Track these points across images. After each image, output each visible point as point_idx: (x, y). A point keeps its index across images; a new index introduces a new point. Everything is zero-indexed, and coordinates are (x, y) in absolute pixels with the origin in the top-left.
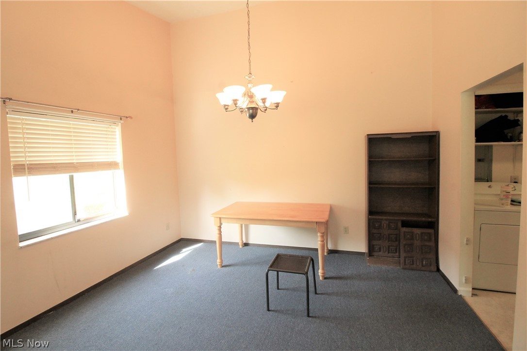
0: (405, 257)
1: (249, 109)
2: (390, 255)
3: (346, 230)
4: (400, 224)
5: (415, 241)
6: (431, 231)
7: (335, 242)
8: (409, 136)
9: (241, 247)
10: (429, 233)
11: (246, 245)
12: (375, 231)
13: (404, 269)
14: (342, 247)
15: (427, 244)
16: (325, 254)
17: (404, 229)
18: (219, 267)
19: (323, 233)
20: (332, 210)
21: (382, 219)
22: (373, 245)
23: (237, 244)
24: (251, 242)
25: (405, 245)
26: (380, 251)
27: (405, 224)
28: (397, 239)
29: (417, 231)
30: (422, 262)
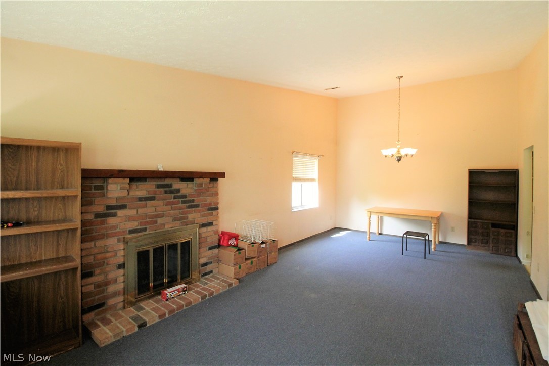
0: (493, 247)
1: (397, 157)
2: (483, 245)
3: (453, 229)
4: (490, 226)
5: (500, 236)
6: (513, 231)
7: (445, 236)
8: (497, 171)
9: (377, 234)
10: (512, 233)
11: (380, 234)
12: (473, 229)
13: (491, 253)
14: (449, 240)
15: (509, 239)
16: (437, 243)
17: (494, 229)
18: (368, 240)
19: (436, 224)
20: (442, 214)
21: (478, 222)
22: (471, 238)
23: (375, 233)
24: (384, 232)
25: (493, 238)
26: (476, 242)
27: (494, 226)
28: (488, 235)
29: (502, 231)
30: (505, 250)
